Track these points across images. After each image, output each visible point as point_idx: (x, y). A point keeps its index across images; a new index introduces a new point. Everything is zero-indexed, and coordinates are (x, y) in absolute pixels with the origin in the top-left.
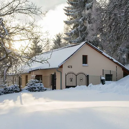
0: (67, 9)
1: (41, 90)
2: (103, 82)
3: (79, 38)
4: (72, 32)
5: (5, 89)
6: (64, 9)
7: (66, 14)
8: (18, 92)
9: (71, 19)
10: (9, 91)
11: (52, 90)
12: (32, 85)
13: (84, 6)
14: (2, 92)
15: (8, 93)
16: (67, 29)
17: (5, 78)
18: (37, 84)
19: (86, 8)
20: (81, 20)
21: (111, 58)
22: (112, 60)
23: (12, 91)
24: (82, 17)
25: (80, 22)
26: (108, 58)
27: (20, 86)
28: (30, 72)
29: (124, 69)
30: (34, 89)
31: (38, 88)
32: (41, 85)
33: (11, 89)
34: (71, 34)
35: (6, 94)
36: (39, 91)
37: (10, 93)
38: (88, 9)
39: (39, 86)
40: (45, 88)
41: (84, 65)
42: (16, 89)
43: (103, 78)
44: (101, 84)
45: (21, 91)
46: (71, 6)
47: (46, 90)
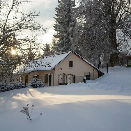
0: (55, 26)
1: (41, 86)
2: (85, 81)
3: (64, 48)
4: (59, 43)
5: (15, 85)
6: (53, 26)
7: (55, 30)
8: (24, 87)
9: (58, 33)
10: (17, 87)
11: (49, 86)
12: (34, 82)
13: (68, 24)
14: (13, 88)
15: (17, 88)
16: (54, 41)
17: (11, 77)
18: (37, 82)
19: (70, 26)
20: (66, 34)
21: (89, 63)
22: (90, 65)
23: (20, 86)
24: (67, 32)
25: (66, 36)
26: (88, 63)
27: (26, 83)
28: (30, 73)
29: (99, 71)
30: (36, 86)
31: (39, 84)
32: (40, 82)
33: (19, 85)
34: (59, 44)
35: (15, 89)
36: (39, 87)
37: (18, 88)
38: (71, 27)
39: (39, 83)
40: (44, 85)
41: (71, 68)
42: (22, 85)
43: (85, 78)
44: (84, 82)
45: (26, 86)
46: (58, 24)
47: (44, 86)
